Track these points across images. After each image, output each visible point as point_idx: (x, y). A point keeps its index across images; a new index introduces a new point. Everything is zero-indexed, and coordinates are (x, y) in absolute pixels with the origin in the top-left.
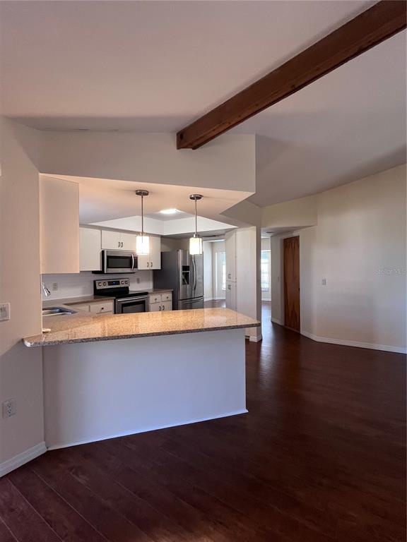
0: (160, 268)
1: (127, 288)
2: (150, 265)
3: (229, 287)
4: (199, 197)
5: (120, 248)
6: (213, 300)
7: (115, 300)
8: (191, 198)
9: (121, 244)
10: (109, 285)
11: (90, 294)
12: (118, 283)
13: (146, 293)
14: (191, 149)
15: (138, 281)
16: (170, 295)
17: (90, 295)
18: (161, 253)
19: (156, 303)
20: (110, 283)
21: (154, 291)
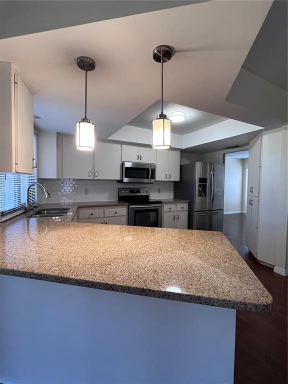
0: (178, 180)
1: (148, 196)
2: (168, 176)
3: (250, 202)
5: (139, 161)
6: (242, 213)
7: (128, 206)
9: (139, 157)
10: (131, 193)
11: (115, 199)
12: (138, 191)
13: (160, 202)
15: (159, 191)
16: (185, 206)
18: (181, 166)
19: (170, 212)
21: (174, 200)
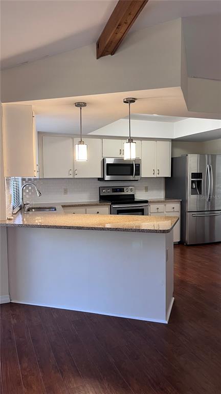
0: (170, 176)
1: (133, 195)
2: (156, 172)
4: (132, 101)
5: (122, 156)
7: (111, 206)
8: (125, 102)
9: (122, 152)
10: (113, 192)
12: (122, 190)
13: (146, 201)
14: (110, 55)
15: (146, 189)
16: (176, 206)
17: (96, 200)
18: (172, 159)
20: (115, 190)
21: (165, 200)
